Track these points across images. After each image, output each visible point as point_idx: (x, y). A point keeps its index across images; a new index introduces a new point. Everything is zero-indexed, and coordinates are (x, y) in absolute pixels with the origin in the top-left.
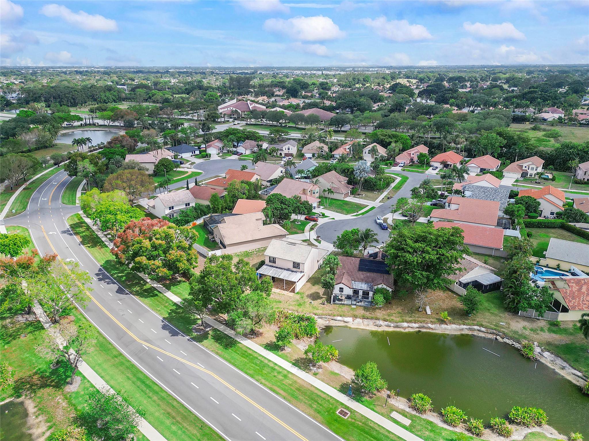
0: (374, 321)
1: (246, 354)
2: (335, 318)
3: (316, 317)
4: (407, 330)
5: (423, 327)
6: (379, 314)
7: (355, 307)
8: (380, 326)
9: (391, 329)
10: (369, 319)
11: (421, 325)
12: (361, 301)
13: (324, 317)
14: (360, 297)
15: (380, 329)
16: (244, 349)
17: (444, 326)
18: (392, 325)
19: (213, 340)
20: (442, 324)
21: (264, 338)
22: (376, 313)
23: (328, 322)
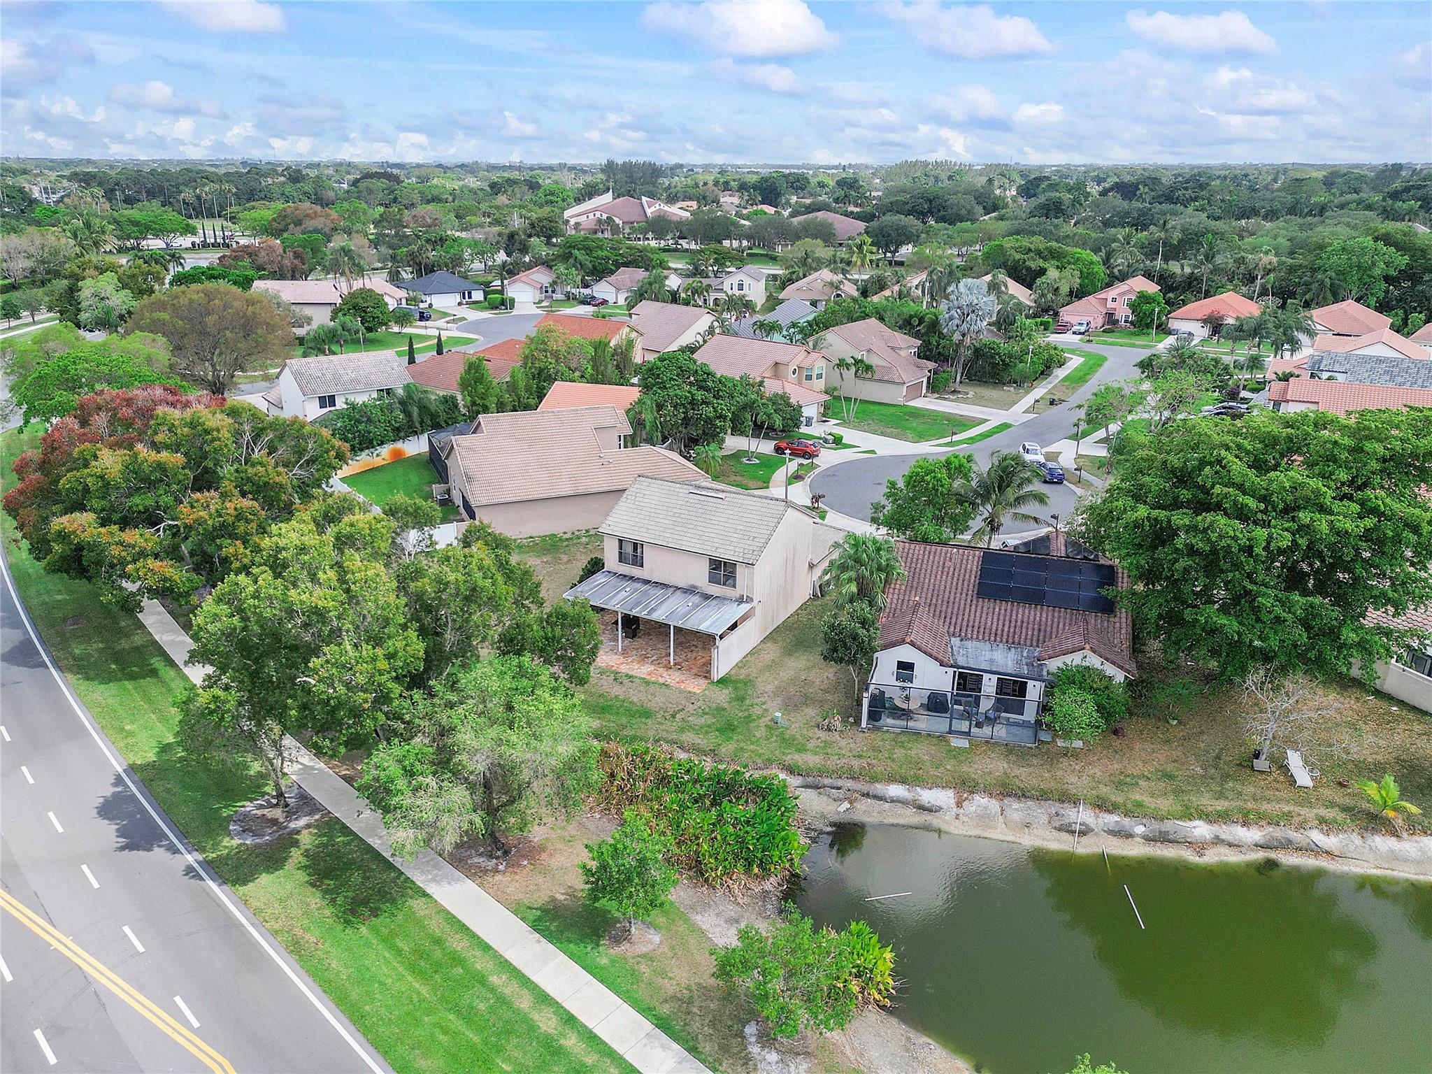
0: (1053, 807)
1: (438, 954)
2: (879, 788)
3: (794, 781)
4: (1212, 857)
5: (1286, 845)
6: (1074, 779)
7: (962, 743)
8: (1083, 833)
9: (1135, 850)
10: (1031, 798)
11: (1278, 833)
12: (991, 721)
13: (827, 781)
14: (986, 705)
15: (1084, 847)
16: (436, 926)
17: (1382, 842)
18: (1140, 829)
19: (302, 877)
20: (1375, 831)
21: (545, 871)
22: (1059, 773)
23: (846, 805)
